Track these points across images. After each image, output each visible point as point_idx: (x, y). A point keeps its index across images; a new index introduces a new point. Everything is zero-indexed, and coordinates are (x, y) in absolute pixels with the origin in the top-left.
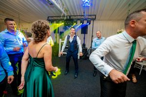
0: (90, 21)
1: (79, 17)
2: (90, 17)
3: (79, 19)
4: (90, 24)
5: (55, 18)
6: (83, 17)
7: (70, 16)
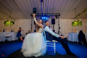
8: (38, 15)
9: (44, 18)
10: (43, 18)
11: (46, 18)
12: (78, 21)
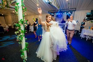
0: (72, 12)
1: (65, 10)
2: (72, 10)
4: (72, 13)
5: (52, 12)
6: (68, 10)
7: (60, 10)
10: (58, 14)
11: (61, 14)
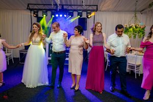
2: (90, 8)
3: (75, 10)
7: (63, 6)
8: (47, 7)
9: (61, 16)
10: (57, 16)
11: (65, 16)
12: (136, 27)
